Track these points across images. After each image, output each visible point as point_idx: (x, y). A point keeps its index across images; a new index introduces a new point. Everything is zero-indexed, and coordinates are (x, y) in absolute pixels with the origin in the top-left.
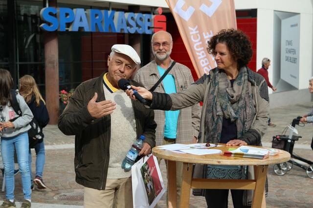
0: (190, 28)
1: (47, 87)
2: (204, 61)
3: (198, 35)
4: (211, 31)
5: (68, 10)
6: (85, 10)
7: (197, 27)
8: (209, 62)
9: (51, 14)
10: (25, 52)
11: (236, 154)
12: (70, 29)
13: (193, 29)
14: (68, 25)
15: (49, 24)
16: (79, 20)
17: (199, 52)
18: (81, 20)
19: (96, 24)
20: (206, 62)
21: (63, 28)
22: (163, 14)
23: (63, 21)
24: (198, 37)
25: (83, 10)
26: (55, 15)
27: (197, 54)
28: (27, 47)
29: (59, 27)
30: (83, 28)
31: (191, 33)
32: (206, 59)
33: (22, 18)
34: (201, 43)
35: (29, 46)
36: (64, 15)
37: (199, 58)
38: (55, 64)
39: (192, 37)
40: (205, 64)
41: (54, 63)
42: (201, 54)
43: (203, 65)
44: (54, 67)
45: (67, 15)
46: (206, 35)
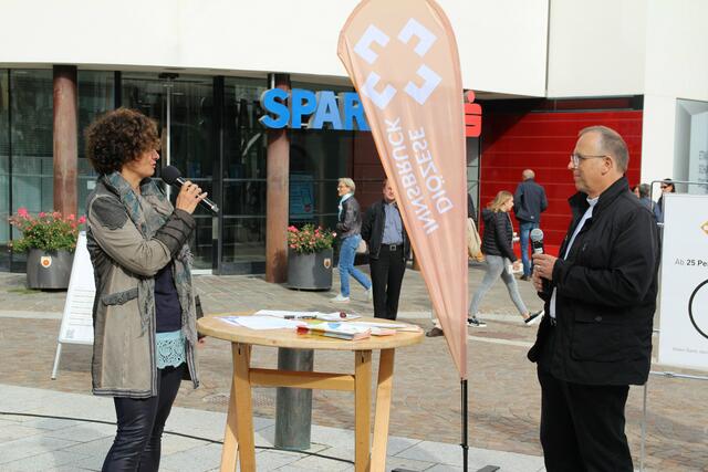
0: (387, 122)
1: (268, 221)
2: (408, 178)
3: (401, 134)
4: (422, 129)
5: (307, 94)
6: (336, 95)
7: (398, 120)
8: (417, 179)
9: (277, 100)
10: (243, 162)
11: (314, 330)
12: (309, 126)
13: (390, 124)
14: (305, 118)
15: (275, 117)
16: (325, 110)
17: (401, 162)
18: (328, 110)
19: (354, 117)
20: (412, 180)
21: (297, 124)
22: (476, 101)
23: (299, 110)
24: (399, 137)
25: (332, 93)
26: (286, 103)
27: (398, 165)
28: (245, 152)
29: (290, 121)
30: (331, 123)
31: (389, 130)
32: (411, 175)
33: (239, 105)
34: (404, 147)
35: (249, 152)
36: (301, 102)
37: (400, 172)
38: (283, 183)
39: (390, 136)
40: (410, 184)
41: (280, 181)
42: (403, 166)
43: (405, 186)
44: (280, 188)
45: (305, 101)
46: (414, 135)
